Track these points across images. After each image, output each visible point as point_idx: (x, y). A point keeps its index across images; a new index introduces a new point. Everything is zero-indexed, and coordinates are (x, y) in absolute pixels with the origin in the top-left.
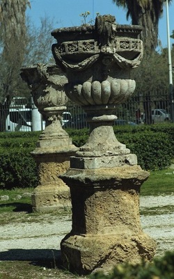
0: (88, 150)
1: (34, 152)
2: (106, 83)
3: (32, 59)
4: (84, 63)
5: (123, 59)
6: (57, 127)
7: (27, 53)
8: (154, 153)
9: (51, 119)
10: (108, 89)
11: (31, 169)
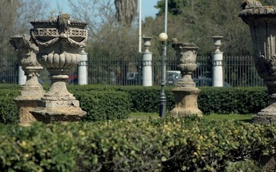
0: (49, 96)
1: (16, 99)
2: (63, 56)
3: (22, 22)
4: (50, 42)
5: (74, 42)
6: (35, 81)
7: (19, 16)
8: (115, 108)
9: (31, 75)
10: (63, 59)
11: (14, 114)
